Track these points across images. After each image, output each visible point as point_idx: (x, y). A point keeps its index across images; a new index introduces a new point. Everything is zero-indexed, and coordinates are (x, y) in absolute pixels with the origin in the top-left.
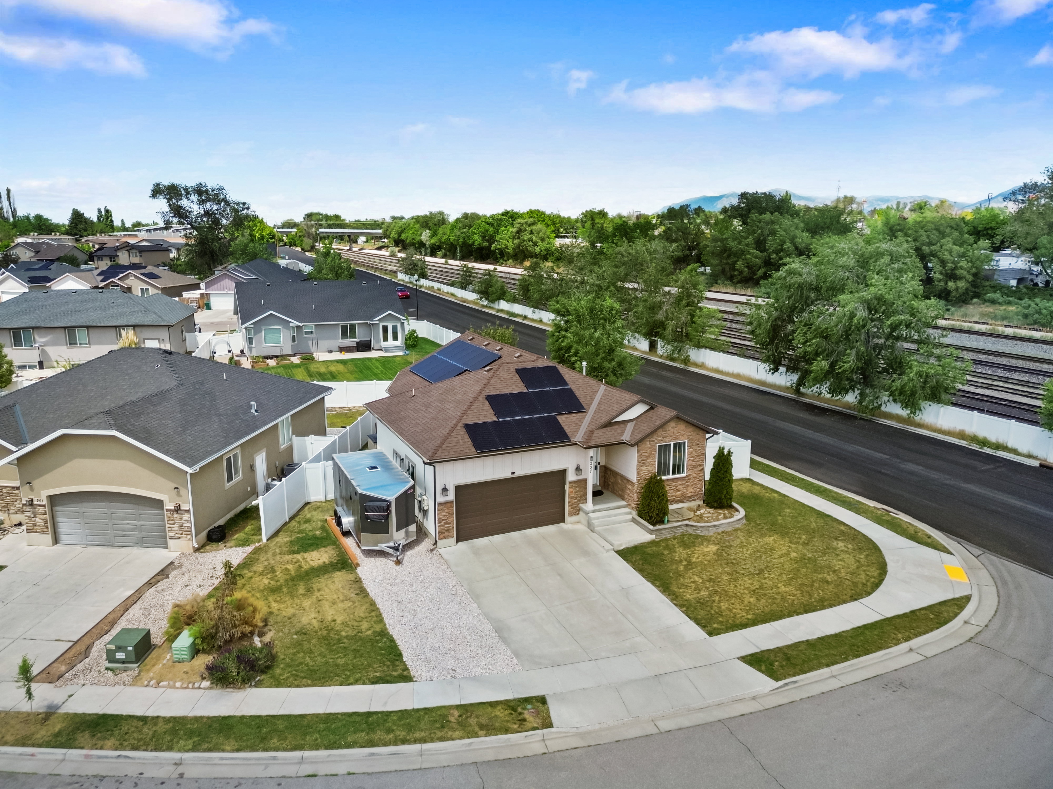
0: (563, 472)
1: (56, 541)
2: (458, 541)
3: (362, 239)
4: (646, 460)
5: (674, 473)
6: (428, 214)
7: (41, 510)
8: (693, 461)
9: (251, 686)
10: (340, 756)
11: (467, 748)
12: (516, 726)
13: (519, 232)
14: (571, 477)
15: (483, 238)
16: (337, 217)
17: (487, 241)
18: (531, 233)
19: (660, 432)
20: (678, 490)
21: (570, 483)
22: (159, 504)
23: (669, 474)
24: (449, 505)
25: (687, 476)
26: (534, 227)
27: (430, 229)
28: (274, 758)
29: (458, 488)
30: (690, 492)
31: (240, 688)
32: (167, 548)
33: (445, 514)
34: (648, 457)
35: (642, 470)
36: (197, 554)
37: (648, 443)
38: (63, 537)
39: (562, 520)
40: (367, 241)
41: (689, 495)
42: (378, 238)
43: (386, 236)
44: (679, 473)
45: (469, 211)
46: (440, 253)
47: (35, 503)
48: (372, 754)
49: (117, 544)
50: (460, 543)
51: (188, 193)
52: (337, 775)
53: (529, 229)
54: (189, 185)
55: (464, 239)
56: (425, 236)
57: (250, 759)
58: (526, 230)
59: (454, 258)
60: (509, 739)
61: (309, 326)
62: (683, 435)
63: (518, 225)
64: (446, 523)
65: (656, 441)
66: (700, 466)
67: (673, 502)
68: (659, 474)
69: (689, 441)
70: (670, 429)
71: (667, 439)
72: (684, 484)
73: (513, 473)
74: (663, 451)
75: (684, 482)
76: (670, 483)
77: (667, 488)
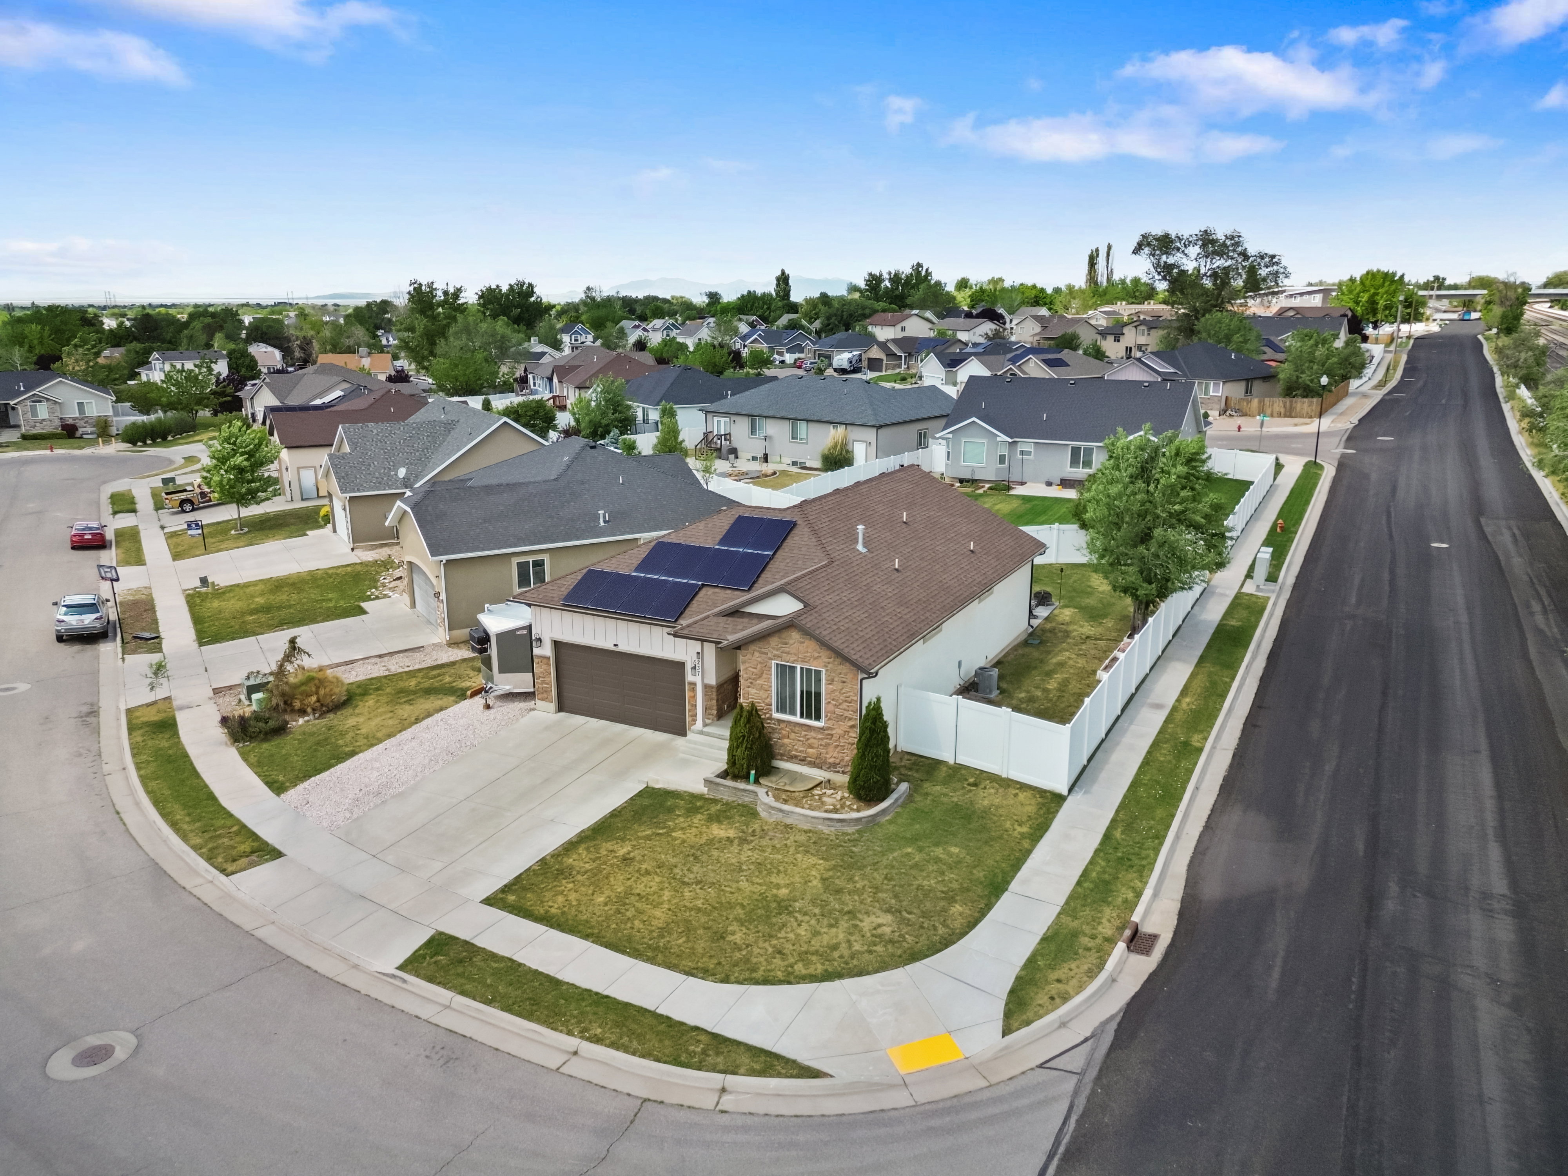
0: (682, 667)
2: (561, 708)
4: (754, 680)
5: (804, 715)
8: (836, 707)
9: (236, 747)
10: (148, 812)
14: (690, 675)
19: (775, 642)
20: (811, 747)
21: (689, 683)
22: (434, 587)
23: (797, 715)
24: (547, 661)
25: (827, 729)
29: (556, 644)
30: (832, 756)
31: (231, 744)
33: (542, 670)
34: (759, 676)
35: (749, 693)
37: (757, 654)
39: (684, 734)
44: (816, 717)
48: (155, 822)
50: (561, 714)
52: (122, 820)
61: (1027, 445)
62: (816, 659)
64: (543, 682)
65: (770, 655)
66: (850, 719)
67: (802, 761)
68: (782, 709)
69: (827, 670)
70: (791, 642)
71: (788, 657)
72: (822, 739)
73: (615, 645)
74: (786, 672)
75: (820, 736)
76: (797, 729)
77: (793, 735)
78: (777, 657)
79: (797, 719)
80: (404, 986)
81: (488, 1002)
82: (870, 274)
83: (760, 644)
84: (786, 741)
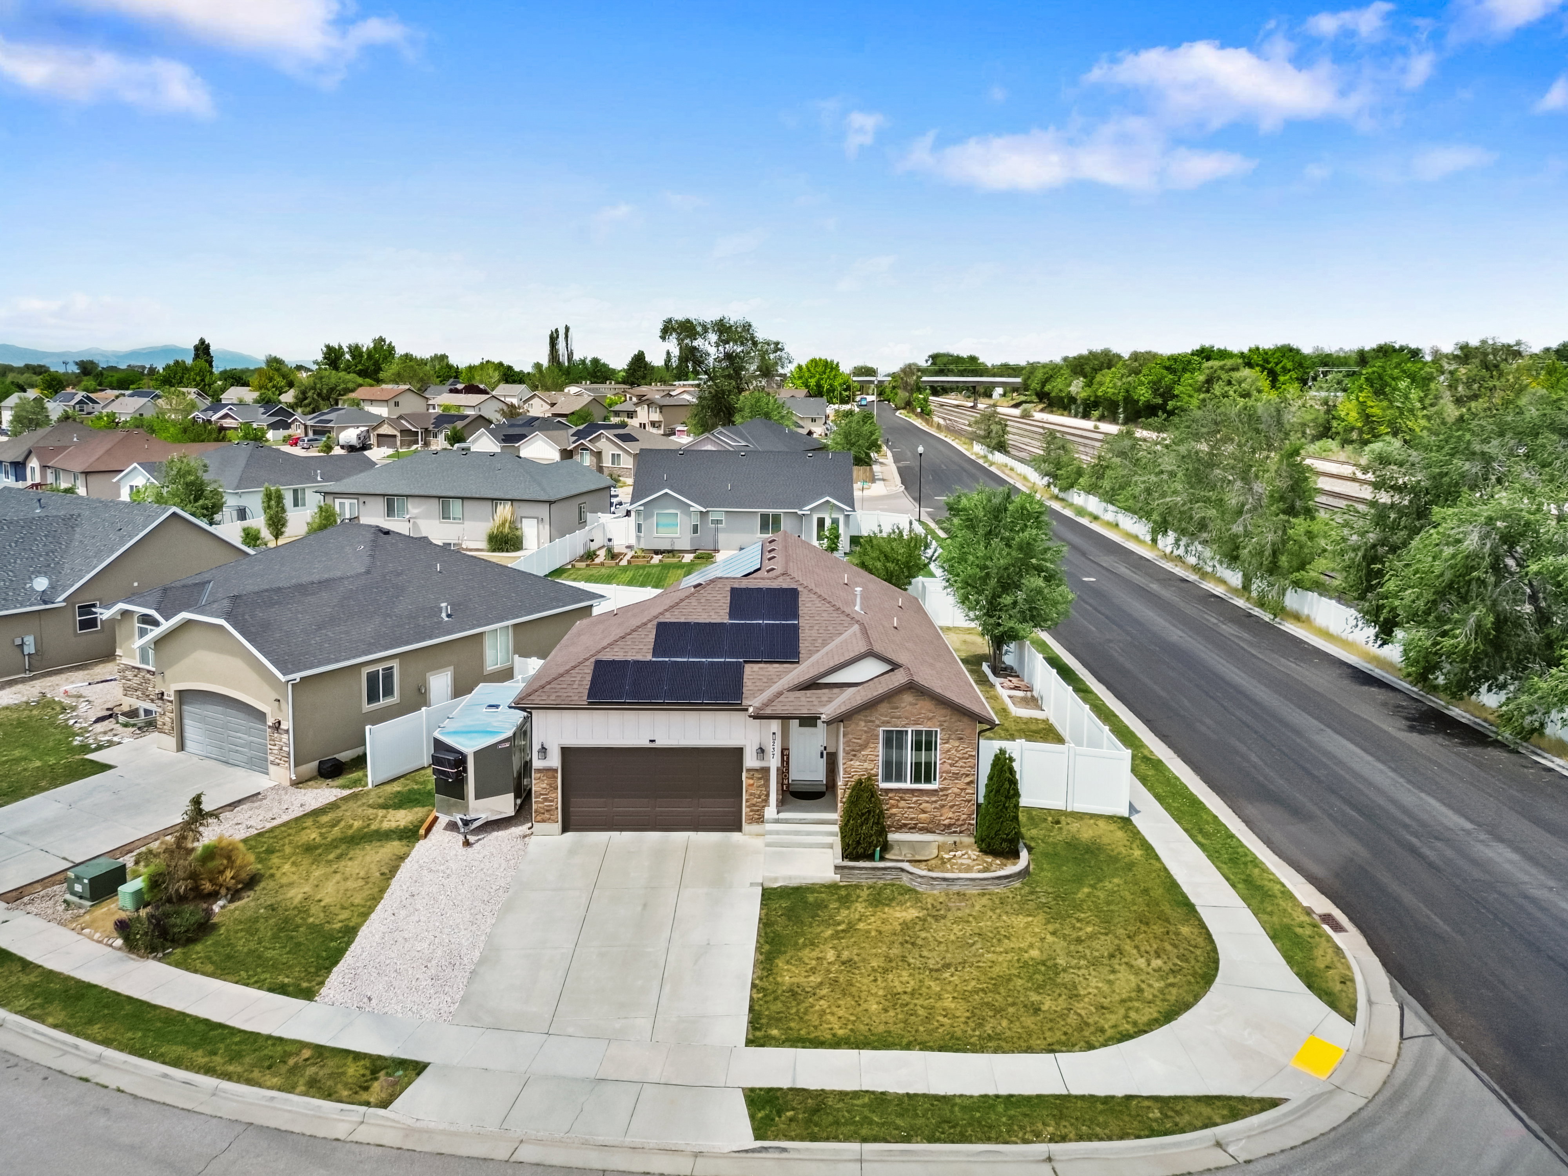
0: (737, 753)
1: (181, 747)
2: (565, 829)
3: (999, 391)
4: (859, 751)
5: (917, 780)
6: (1085, 352)
7: (169, 707)
8: (952, 765)
9: (154, 958)
10: (136, 1066)
11: (267, 1103)
12: (346, 1093)
13: (1209, 381)
14: (750, 761)
15: (1155, 392)
16: (973, 359)
17: (1162, 395)
18: (1229, 383)
19: (884, 708)
20: (924, 812)
21: (748, 770)
22: (261, 716)
23: (906, 781)
24: (550, 773)
25: (942, 790)
26: (1236, 375)
27: (1085, 377)
28: (77, 1047)
29: (565, 751)
30: (946, 817)
31: (142, 957)
32: (267, 774)
33: (544, 786)
34: (864, 747)
35: (851, 766)
36: (293, 790)
37: (862, 724)
38: (189, 744)
39: (737, 827)
40: (1004, 395)
41: (947, 822)
42: (1015, 389)
43: (1025, 387)
44: (928, 780)
45: (1142, 349)
46: (1096, 414)
47: (165, 697)
48: (165, 1076)
49: (231, 761)
50: (569, 834)
51: (706, 330)
52: (106, 1087)
53: (1225, 376)
54: (708, 321)
55: (1127, 391)
56: (1077, 387)
57: (56, 1040)
58: (1219, 378)
59: (1114, 421)
60: (319, 1107)
61: (717, 513)
62: (929, 719)
63: (1207, 371)
64: (546, 800)
65: (877, 722)
66: (967, 775)
67: (913, 828)
68: (887, 778)
69: (942, 730)
70: (903, 705)
71: (898, 722)
72: (935, 802)
73: (652, 741)
74: (894, 740)
75: (934, 799)
76: (907, 796)
77: (902, 804)
78: (885, 723)
79: (908, 785)
80: (784, 1155)
81: (907, 1140)
82: (328, 347)
83: (867, 712)
84: (896, 810)
